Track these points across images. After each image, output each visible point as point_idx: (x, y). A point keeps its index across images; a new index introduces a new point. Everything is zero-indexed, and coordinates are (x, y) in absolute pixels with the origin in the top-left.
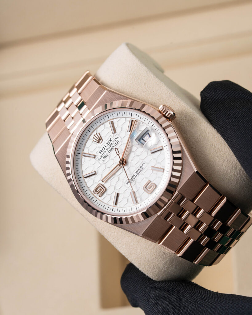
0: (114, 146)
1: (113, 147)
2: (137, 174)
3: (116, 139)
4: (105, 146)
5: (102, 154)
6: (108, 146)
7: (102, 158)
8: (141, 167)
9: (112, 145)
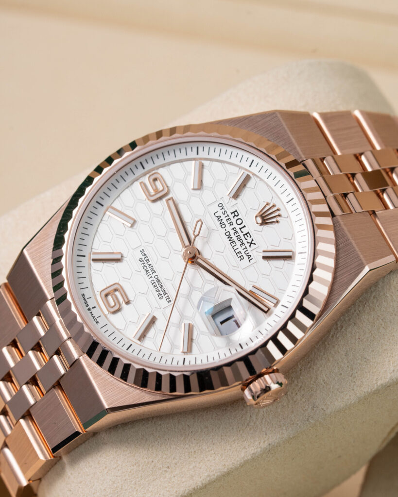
0: (235, 248)
1: (233, 245)
2: (153, 279)
3: (249, 256)
4: (245, 226)
5: (230, 214)
6: (241, 235)
7: (220, 213)
8: (165, 293)
9: (238, 243)
